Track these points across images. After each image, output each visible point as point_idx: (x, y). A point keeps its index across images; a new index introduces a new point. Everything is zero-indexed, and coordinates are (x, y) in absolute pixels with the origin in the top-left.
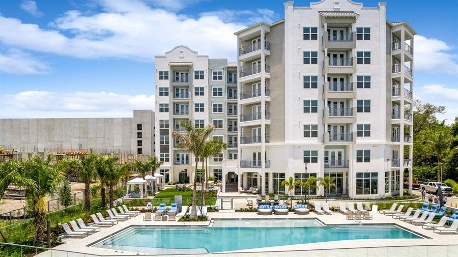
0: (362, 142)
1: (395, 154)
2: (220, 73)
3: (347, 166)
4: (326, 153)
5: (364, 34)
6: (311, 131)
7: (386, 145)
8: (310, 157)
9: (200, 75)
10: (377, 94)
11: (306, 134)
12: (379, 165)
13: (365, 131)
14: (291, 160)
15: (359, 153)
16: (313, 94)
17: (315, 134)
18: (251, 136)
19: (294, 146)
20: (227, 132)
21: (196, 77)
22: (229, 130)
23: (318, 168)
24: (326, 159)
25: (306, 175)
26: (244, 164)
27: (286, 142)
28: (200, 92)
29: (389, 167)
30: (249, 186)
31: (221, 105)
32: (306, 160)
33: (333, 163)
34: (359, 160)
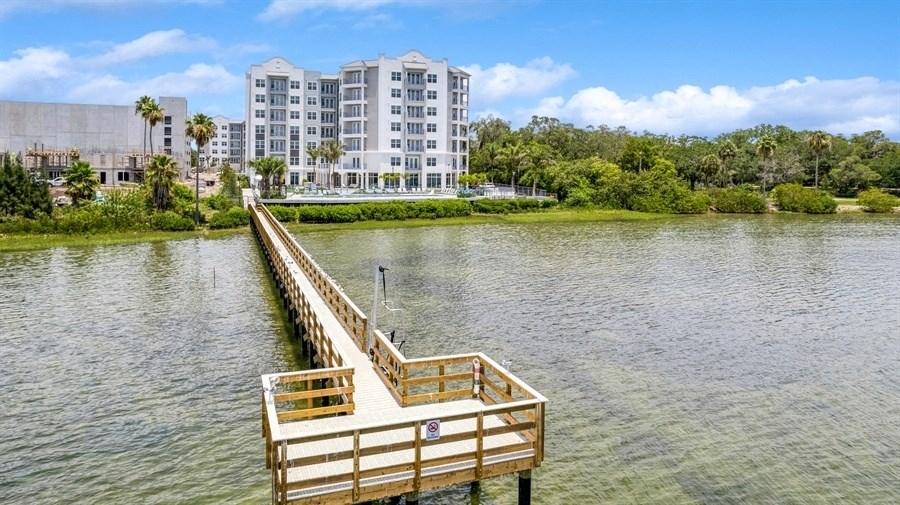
0: (430, 152)
1: (454, 161)
2: (315, 84)
3: (420, 169)
4: (407, 159)
5: (433, 79)
6: (395, 144)
7: (447, 155)
8: (395, 162)
9: (296, 86)
10: (441, 120)
11: (393, 146)
12: (442, 169)
13: (432, 145)
14: (382, 164)
15: (429, 159)
16: (397, 119)
17: (399, 146)
18: (351, 145)
19: (384, 154)
20: (320, 139)
21: (292, 87)
22: (322, 136)
23: (400, 170)
24: (407, 163)
25: (392, 175)
26: (346, 167)
27: (380, 151)
28: (295, 100)
29: (450, 170)
30: (349, 183)
31: (315, 114)
32: (393, 164)
33: (411, 166)
34: (429, 164)
